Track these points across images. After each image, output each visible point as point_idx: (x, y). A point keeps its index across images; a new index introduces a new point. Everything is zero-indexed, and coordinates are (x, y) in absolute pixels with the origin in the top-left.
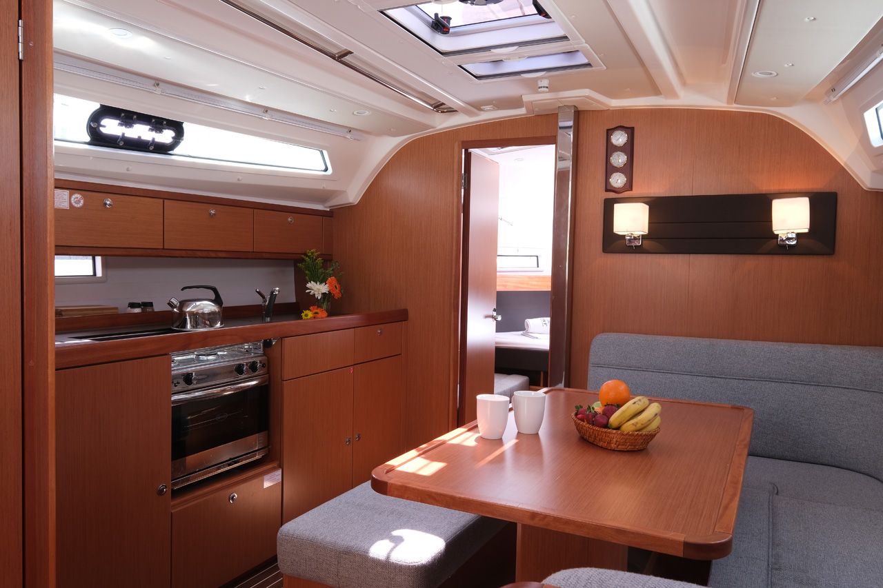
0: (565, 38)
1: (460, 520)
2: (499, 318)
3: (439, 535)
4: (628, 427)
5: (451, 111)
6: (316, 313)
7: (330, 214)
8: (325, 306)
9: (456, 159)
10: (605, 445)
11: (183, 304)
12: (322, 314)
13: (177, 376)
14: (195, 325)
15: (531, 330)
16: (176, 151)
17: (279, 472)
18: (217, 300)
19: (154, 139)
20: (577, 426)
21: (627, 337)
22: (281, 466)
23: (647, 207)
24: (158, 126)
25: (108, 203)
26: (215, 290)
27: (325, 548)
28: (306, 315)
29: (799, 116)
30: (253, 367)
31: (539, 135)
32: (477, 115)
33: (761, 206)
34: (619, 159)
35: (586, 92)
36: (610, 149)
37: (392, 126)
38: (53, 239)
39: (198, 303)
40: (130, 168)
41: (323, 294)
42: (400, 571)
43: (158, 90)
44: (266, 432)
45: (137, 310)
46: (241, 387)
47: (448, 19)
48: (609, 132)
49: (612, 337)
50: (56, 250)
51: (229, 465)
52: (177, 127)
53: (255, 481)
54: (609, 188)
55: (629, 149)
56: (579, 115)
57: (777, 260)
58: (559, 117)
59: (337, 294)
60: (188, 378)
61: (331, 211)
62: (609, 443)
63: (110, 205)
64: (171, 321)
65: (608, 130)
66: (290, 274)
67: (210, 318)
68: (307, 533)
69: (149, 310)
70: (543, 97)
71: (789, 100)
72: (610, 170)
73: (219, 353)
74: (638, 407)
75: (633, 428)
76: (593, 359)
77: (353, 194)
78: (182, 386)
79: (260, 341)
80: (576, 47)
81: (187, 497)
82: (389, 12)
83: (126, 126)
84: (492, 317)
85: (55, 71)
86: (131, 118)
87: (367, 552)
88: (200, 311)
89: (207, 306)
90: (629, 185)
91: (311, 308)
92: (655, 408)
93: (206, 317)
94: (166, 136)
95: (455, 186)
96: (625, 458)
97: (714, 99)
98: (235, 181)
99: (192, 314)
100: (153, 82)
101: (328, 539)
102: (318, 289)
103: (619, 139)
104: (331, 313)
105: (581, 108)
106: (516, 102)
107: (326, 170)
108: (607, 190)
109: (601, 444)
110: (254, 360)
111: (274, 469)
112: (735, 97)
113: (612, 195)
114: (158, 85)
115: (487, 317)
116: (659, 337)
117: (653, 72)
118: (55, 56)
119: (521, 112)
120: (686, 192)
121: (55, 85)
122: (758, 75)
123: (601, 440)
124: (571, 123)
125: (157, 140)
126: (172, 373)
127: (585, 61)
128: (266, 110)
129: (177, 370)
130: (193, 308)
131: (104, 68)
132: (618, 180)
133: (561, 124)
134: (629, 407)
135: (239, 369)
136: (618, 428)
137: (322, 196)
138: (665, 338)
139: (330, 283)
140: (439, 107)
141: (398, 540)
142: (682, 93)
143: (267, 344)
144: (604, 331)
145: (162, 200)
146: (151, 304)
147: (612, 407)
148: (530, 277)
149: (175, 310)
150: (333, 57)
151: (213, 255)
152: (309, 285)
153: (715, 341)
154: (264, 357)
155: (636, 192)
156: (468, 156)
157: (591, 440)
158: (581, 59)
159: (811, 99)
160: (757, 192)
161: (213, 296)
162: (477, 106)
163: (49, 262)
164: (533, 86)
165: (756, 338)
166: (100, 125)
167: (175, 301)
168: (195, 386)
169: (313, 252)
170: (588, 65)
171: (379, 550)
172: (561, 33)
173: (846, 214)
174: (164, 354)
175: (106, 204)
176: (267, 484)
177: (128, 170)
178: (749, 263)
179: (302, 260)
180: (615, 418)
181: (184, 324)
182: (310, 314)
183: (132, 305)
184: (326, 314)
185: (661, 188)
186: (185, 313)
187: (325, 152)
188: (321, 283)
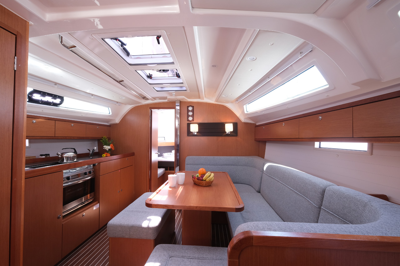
0: (182, 83)
1: (163, 211)
2: (159, 154)
3: (159, 216)
4: (208, 180)
5: (147, 99)
6: (107, 155)
7: (110, 126)
8: (109, 153)
9: (148, 112)
10: (202, 185)
11: (62, 154)
12: (108, 155)
13: (65, 178)
14: (67, 160)
15: (164, 156)
16: (60, 106)
17: (98, 204)
18: (75, 152)
19: (53, 102)
20: (193, 180)
21: (194, 157)
22: (99, 202)
23: (198, 125)
24: (55, 97)
25: (34, 121)
26: (74, 149)
27: (125, 227)
28: (103, 156)
29: (229, 106)
30: (90, 172)
31: (170, 107)
32: (154, 101)
33: (222, 125)
34: (190, 113)
35: (183, 97)
36: (188, 111)
37: (130, 102)
38: (26, 134)
39: (68, 154)
40: (43, 110)
41: (109, 149)
42: (150, 229)
43: (56, 86)
44: (94, 192)
45: (44, 157)
46: (86, 180)
47: (152, 75)
48: (188, 107)
49: (191, 157)
50: (26, 137)
51: (82, 205)
52: (62, 98)
53: (91, 208)
54: (188, 120)
55: (193, 111)
56: (181, 102)
57: (226, 137)
58: (176, 102)
59: (113, 149)
60: (68, 178)
61: (110, 125)
62: (203, 184)
63: (35, 122)
64: (58, 160)
65: (188, 106)
66: (96, 143)
67: (73, 158)
68: (118, 223)
69: (48, 156)
70: (172, 98)
71: (228, 102)
72: (188, 116)
73: (77, 169)
74: (209, 174)
75: (209, 180)
76: (186, 163)
77: (117, 121)
78: (67, 181)
79: (91, 164)
80: (184, 86)
81: (68, 218)
82: (137, 71)
83: (43, 97)
84: (157, 153)
85: (28, 80)
86: (45, 94)
87: (141, 225)
88: (69, 156)
89: (71, 154)
90: (193, 120)
91: (105, 153)
92: (213, 174)
93: (71, 158)
94: (58, 101)
95: (148, 119)
96: (208, 188)
97: (212, 101)
98: (81, 116)
99: (65, 157)
100: (55, 84)
101: (126, 224)
102: (107, 148)
103: (190, 109)
104: (112, 155)
105: (181, 101)
106: (165, 98)
107: (110, 113)
108: (188, 121)
109: (201, 185)
110: (90, 170)
111: (97, 204)
112: (217, 101)
113: (189, 122)
114: (56, 85)
115: (156, 153)
116: (201, 157)
117: (200, 93)
118: (28, 76)
119: (166, 101)
120: (206, 122)
121: (28, 84)
122: (223, 96)
123: (201, 184)
124: (179, 104)
125: (54, 102)
126: (64, 176)
127: (185, 89)
128: (92, 95)
129: (65, 176)
130: (66, 155)
131: (41, 79)
132: (190, 119)
133: (176, 104)
134: (207, 174)
135: (85, 174)
136: (205, 180)
137: (107, 121)
138: (203, 157)
139: (111, 146)
140: (144, 98)
141: (150, 220)
142: (205, 99)
143: (94, 165)
144: (188, 156)
145: (55, 121)
146: (49, 155)
147: (203, 175)
148: (163, 143)
149: (60, 156)
150: (117, 81)
151: (72, 138)
152: (104, 147)
153: (215, 157)
154: (93, 169)
155: (195, 121)
156: (151, 111)
157: (198, 184)
158: (184, 89)
159: (232, 102)
160: (221, 122)
161: (74, 151)
162: (155, 98)
163: (24, 142)
164: (171, 95)
165: (223, 156)
166: (32, 96)
167: (59, 153)
168: (71, 180)
169: (105, 137)
170: (186, 90)
171: (145, 224)
172: (182, 82)
173: (239, 127)
174: (60, 170)
175: (33, 122)
176: (94, 208)
177: (42, 111)
178: (220, 138)
179: (102, 139)
180: (204, 178)
181: (63, 160)
182: (105, 155)
183: (42, 155)
184: (110, 155)
185: (200, 121)
186: (63, 157)
187: (110, 108)
188: (108, 146)
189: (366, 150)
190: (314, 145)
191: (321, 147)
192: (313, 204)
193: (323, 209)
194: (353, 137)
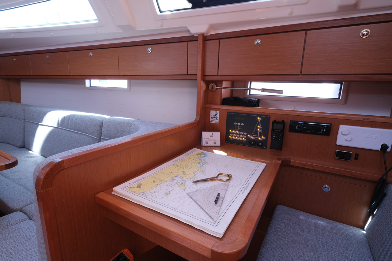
189: (127, 87)
190: (84, 83)
191: (91, 86)
192: (94, 137)
193: (102, 138)
194: (119, 75)
